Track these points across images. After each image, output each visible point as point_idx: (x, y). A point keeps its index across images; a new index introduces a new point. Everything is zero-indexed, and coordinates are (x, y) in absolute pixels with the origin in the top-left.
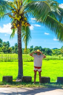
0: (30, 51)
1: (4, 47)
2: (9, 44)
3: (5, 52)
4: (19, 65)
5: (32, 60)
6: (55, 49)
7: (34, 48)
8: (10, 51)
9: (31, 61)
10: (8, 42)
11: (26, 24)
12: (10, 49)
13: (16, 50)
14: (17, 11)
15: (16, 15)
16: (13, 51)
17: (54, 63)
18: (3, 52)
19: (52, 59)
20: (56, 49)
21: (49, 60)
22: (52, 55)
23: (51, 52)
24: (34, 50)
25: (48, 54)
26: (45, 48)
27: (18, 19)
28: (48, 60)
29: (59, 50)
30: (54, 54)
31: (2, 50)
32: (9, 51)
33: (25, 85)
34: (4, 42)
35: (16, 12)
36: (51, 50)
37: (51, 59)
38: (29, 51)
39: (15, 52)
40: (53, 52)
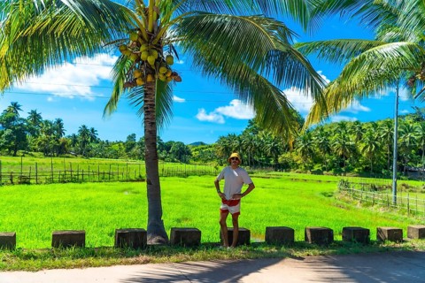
0: (127, 151)
1: (44, 135)
2: (61, 126)
3: (46, 152)
4: (150, 196)
5: (140, 176)
6: (197, 144)
7: (137, 141)
8: (65, 149)
9: (138, 181)
10: (59, 121)
11: (169, 75)
12: (64, 143)
13: (84, 146)
14: (145, 37)
15: (143, 48)
16: (73, 149)
17: (207, 185)
18: (42, 151)
19: (195, 175)
20: (202, 144)
21: (188, 176)
22: (191, 161)
23: (189, 153)
24: (137, 146)
25: (180, 159)
26: (171, 142)
27: (151, 60)
28: (184, 177)
29: (210, 147)
30: (195, 159)
31: (37, 146)
32: (61, 150)
33: (191, 254)
34: (46, 122)
35: (141, 37)
36: (187, 148)
37: (195, 173)
38: (124, 149)
39: (81, 153)
40: (193, 153)
